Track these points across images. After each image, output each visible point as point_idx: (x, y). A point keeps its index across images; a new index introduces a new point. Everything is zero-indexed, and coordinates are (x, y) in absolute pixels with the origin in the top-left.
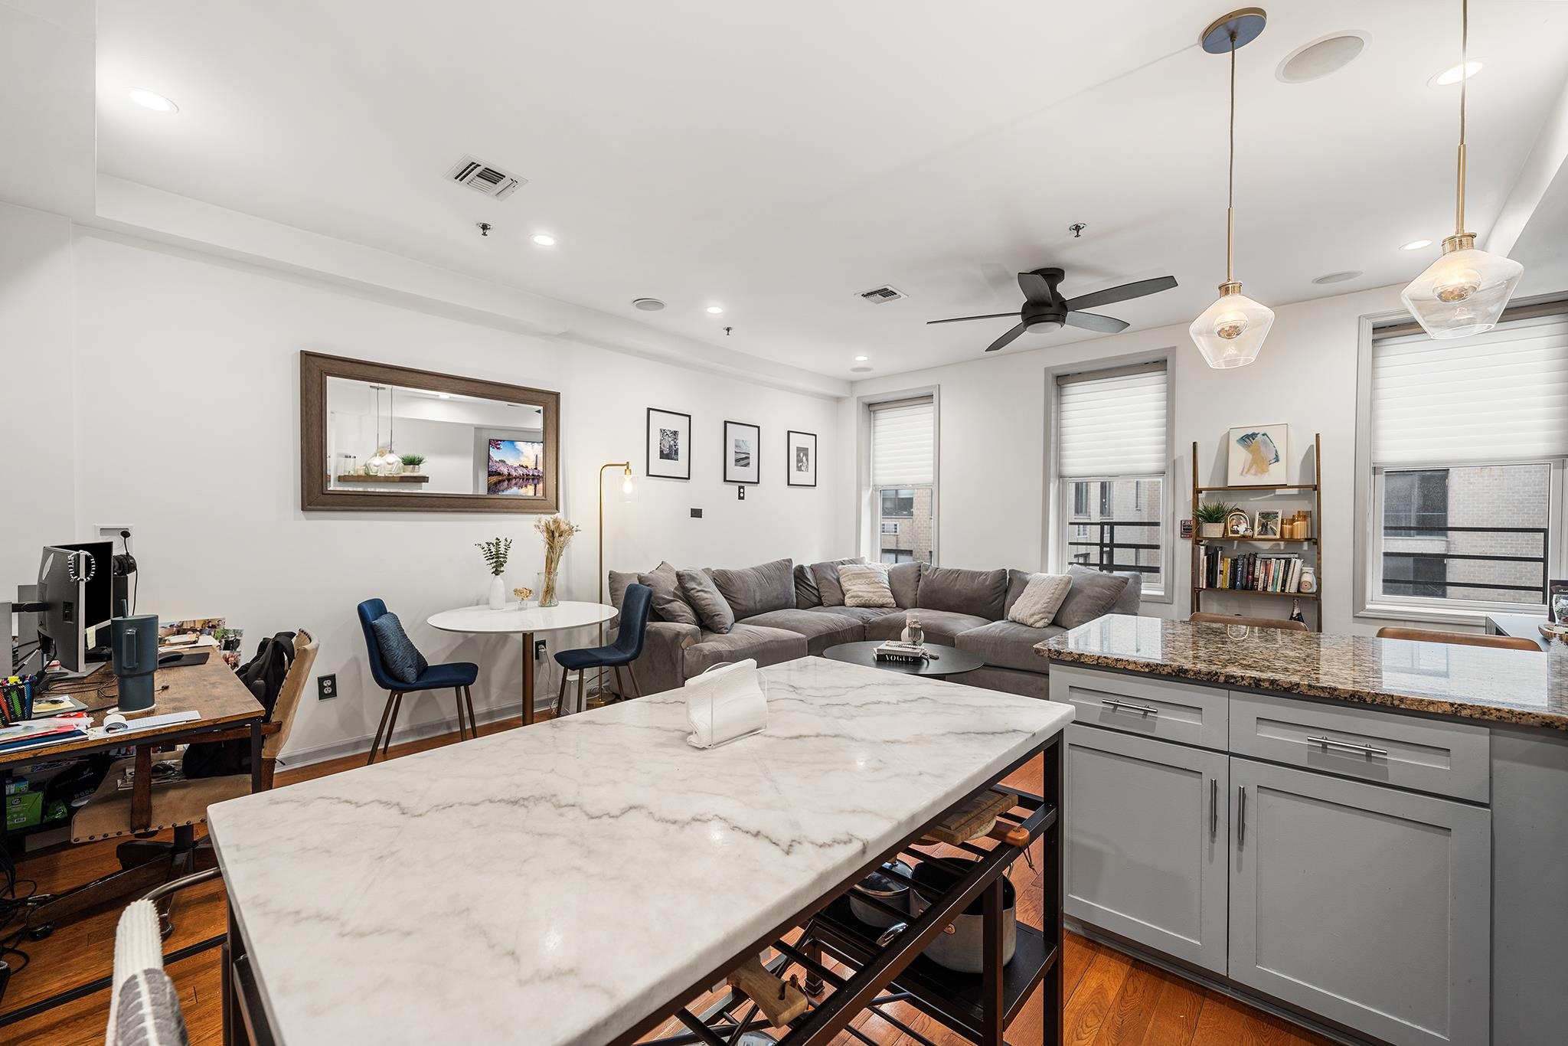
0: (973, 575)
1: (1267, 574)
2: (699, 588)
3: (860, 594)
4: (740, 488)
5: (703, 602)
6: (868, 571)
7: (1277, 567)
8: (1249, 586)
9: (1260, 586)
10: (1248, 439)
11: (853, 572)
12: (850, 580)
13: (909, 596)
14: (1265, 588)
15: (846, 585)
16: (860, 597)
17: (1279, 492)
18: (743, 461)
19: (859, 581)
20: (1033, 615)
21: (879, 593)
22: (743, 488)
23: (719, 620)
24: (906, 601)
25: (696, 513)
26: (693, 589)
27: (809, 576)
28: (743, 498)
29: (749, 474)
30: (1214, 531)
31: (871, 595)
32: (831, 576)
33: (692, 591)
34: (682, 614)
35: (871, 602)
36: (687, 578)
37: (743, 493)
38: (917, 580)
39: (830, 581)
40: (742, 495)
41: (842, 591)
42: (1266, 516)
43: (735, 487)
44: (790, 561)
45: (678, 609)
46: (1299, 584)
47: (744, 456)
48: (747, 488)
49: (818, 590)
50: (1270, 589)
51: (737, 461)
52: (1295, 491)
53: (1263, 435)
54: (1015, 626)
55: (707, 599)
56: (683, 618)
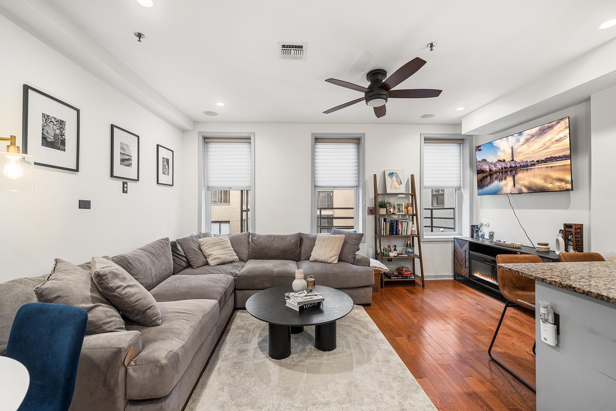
0: (282, 238)
1: (402, 228)
2: (124, 284)
3: (220, 256)
4: (124, 183)
5: (132, 299)
6: (220, 241)
7: (405, 224)
8: (397, 233)
9: (400, 233)
10: (391, 174)
11: (212, 242)
12: (210, 248)
13: (245, 253)
14: (402, 234)
15: (207, 251)
16: (219, 258)
17: (399, 196)
18: (126, 161)
19: (216, 248)
20: (331, 257)
21: (230, 254)
22: (126, 183)
23: (152, 312)
24: (244, 257)
25: (85, 205)
26: (118, 287)
27: (179, 248)
28: (126, 192)
29: (131, 172)
30: (383, 211)
31: (225, 256)
32: (195, 247)
33: (118, 290)
34: (109, 320)
35: (226, 260)
36: (110, 276)
37: (127, 187)
38: (248, 243)
39: (194, 250)
40: (125, 189)
41: (204, 256)
42: (399, 205)
43: (120, 183)
44: (167, 239)
45: (102, 315)
46: (412, 231)
47: (127, 157)
48: (130, 184)
49: (186, 257)
50: (403, 234)
51: (123, 160)
52: (404, 196)
53: (396, 173)
54: (317, 264)
55: (136, 294)
56: (111, 324)
